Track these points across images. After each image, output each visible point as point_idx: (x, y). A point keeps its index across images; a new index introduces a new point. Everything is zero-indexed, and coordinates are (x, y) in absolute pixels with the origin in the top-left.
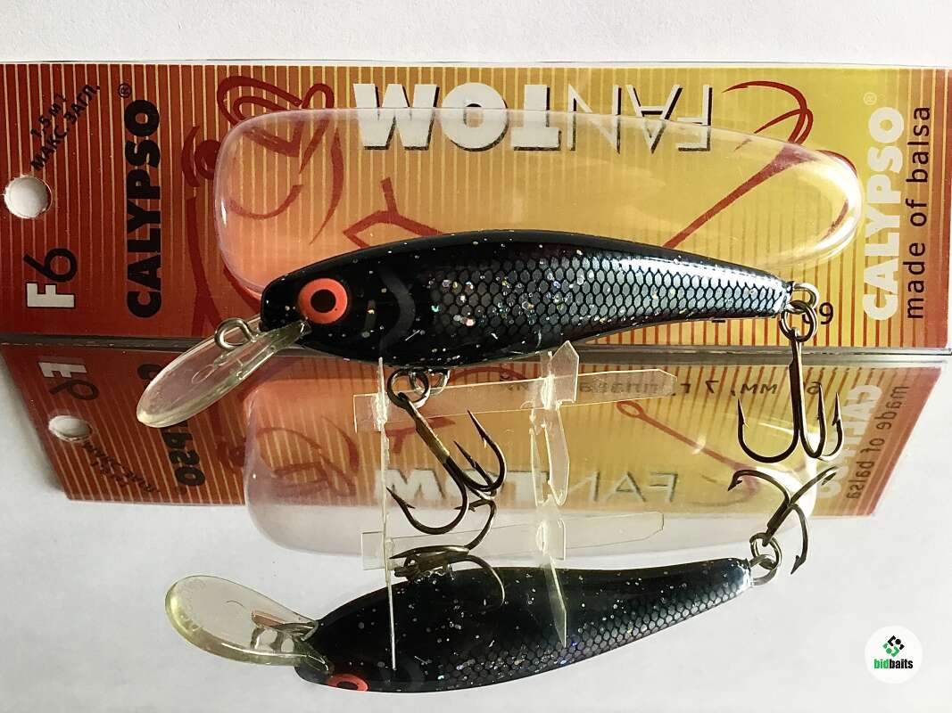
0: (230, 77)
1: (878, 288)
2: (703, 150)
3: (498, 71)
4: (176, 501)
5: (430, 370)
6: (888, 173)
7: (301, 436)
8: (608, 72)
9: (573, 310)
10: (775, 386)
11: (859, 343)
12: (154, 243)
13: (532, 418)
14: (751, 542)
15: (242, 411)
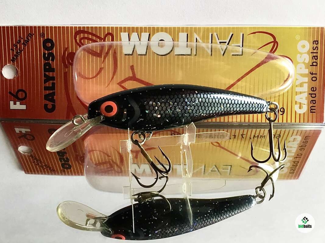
0: (79, 30)
1: (300, 103)
2: (240, 55)
3: (170, 28)
4: (62, 174)
5: (146, 132)
6: (304, 63)
7: (104, 153)
8: (208, 28)
9: (194, 112)
10: (265, 136)
11: (293, 121)
12: (53, 87)
13: (181, 147)
14: (256, 189)
15: (83, 144)
